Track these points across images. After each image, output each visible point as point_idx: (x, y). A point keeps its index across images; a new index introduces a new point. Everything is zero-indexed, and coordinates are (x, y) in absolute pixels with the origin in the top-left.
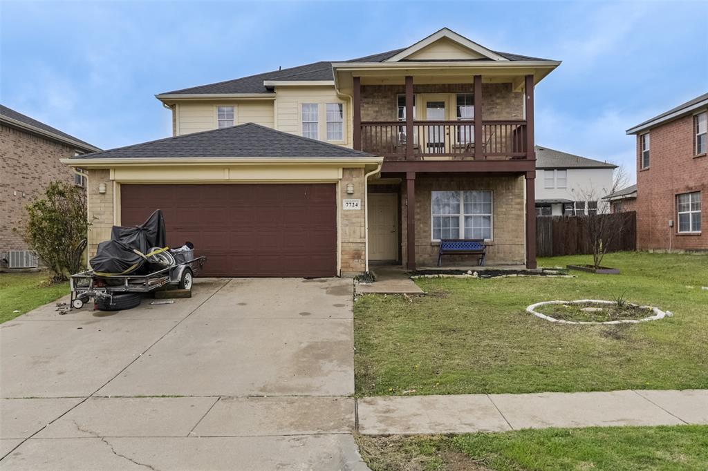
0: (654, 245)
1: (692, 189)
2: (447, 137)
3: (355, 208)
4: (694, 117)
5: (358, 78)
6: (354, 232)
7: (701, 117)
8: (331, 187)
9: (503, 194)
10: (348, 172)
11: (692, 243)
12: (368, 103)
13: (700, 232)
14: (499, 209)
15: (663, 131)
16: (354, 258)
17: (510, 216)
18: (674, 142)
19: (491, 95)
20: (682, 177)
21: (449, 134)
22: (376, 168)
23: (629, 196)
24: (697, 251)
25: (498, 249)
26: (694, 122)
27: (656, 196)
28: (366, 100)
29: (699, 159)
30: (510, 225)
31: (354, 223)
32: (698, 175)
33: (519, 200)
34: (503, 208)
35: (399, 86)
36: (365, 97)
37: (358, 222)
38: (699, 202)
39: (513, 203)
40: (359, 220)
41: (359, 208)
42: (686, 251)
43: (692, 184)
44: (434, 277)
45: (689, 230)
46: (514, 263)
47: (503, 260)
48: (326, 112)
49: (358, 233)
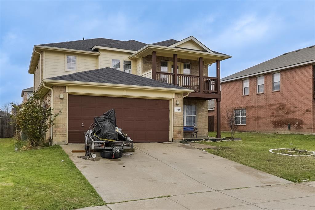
0: (223, 129)
1: (242, 108)
2: (180, 81)
3: (179, 111)
4: (243, 80)
5: (156, 52)
6: (179, 122)
7: (245, 81)
8: (167, 101)
9: (200, 107)
10: (177, 95)
11: (241, 128)
12: (149, 63)
13: (246, 124)
14: (199, 114)
15: (228, 85)
16: (178, 133)
17: (203, 116)
18: (233, 89)
19: (197, 65)
20: (237, 103)
21: (181, 80)
22: (187, 94)
23: (212, 109)
24: (244, 131)
25: (199, 130)
26: (243, 82)
27: (224, 110)
28: (148, 61)
29: (245, 97)
30: (203, 120)
31: (178, 118)
32: (245, 103)
33: (206, 110)
34: (200, 113)
35: (162, 57)
36: (148, 60)
37: (180, 118)
38: (245, 113)
39: (204, 111)
40: (181, 116)
41: (180, 111)
42: (239, 131)
43: (241, 106)
44: (199, 142)
45: (240, 123)
46: (204, 136)
47: (201, 135)
48: (123, 64)
49: (180, 122)
